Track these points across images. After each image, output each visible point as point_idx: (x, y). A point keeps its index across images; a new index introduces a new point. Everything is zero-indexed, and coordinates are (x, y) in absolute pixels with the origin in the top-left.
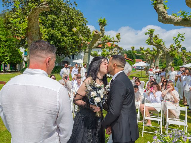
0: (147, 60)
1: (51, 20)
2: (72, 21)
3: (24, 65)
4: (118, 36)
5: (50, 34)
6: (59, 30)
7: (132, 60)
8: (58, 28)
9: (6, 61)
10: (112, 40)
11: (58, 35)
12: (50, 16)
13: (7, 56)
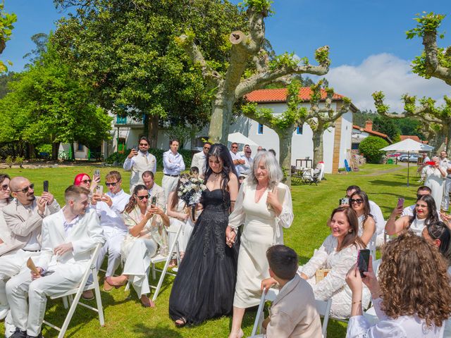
0: (427, 135)
1: (156, 30)
2: (214, 31)
3: (116, 147)
4: (322, 54)
5: (155, 65)
6: (177, 56)
7: (386, 136)
8: (176, 50)
9: (64, 137)
10: (301, 68)
11: (175, 67)
12: (153, 18)
13: (66, 123)
